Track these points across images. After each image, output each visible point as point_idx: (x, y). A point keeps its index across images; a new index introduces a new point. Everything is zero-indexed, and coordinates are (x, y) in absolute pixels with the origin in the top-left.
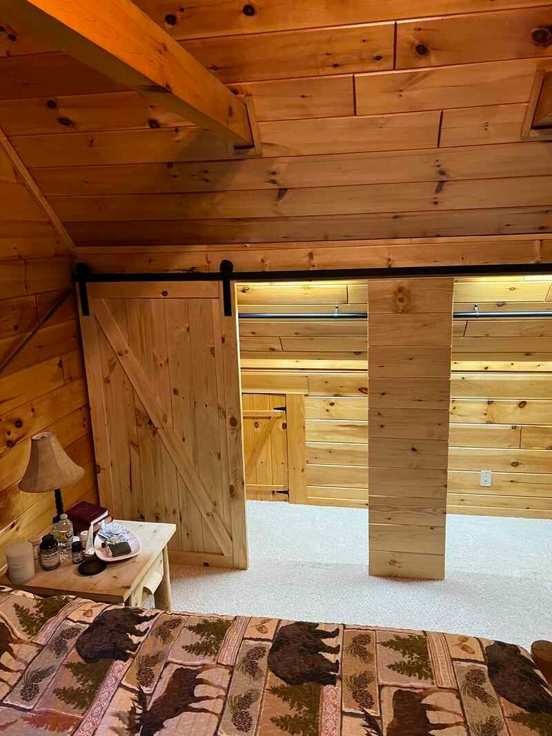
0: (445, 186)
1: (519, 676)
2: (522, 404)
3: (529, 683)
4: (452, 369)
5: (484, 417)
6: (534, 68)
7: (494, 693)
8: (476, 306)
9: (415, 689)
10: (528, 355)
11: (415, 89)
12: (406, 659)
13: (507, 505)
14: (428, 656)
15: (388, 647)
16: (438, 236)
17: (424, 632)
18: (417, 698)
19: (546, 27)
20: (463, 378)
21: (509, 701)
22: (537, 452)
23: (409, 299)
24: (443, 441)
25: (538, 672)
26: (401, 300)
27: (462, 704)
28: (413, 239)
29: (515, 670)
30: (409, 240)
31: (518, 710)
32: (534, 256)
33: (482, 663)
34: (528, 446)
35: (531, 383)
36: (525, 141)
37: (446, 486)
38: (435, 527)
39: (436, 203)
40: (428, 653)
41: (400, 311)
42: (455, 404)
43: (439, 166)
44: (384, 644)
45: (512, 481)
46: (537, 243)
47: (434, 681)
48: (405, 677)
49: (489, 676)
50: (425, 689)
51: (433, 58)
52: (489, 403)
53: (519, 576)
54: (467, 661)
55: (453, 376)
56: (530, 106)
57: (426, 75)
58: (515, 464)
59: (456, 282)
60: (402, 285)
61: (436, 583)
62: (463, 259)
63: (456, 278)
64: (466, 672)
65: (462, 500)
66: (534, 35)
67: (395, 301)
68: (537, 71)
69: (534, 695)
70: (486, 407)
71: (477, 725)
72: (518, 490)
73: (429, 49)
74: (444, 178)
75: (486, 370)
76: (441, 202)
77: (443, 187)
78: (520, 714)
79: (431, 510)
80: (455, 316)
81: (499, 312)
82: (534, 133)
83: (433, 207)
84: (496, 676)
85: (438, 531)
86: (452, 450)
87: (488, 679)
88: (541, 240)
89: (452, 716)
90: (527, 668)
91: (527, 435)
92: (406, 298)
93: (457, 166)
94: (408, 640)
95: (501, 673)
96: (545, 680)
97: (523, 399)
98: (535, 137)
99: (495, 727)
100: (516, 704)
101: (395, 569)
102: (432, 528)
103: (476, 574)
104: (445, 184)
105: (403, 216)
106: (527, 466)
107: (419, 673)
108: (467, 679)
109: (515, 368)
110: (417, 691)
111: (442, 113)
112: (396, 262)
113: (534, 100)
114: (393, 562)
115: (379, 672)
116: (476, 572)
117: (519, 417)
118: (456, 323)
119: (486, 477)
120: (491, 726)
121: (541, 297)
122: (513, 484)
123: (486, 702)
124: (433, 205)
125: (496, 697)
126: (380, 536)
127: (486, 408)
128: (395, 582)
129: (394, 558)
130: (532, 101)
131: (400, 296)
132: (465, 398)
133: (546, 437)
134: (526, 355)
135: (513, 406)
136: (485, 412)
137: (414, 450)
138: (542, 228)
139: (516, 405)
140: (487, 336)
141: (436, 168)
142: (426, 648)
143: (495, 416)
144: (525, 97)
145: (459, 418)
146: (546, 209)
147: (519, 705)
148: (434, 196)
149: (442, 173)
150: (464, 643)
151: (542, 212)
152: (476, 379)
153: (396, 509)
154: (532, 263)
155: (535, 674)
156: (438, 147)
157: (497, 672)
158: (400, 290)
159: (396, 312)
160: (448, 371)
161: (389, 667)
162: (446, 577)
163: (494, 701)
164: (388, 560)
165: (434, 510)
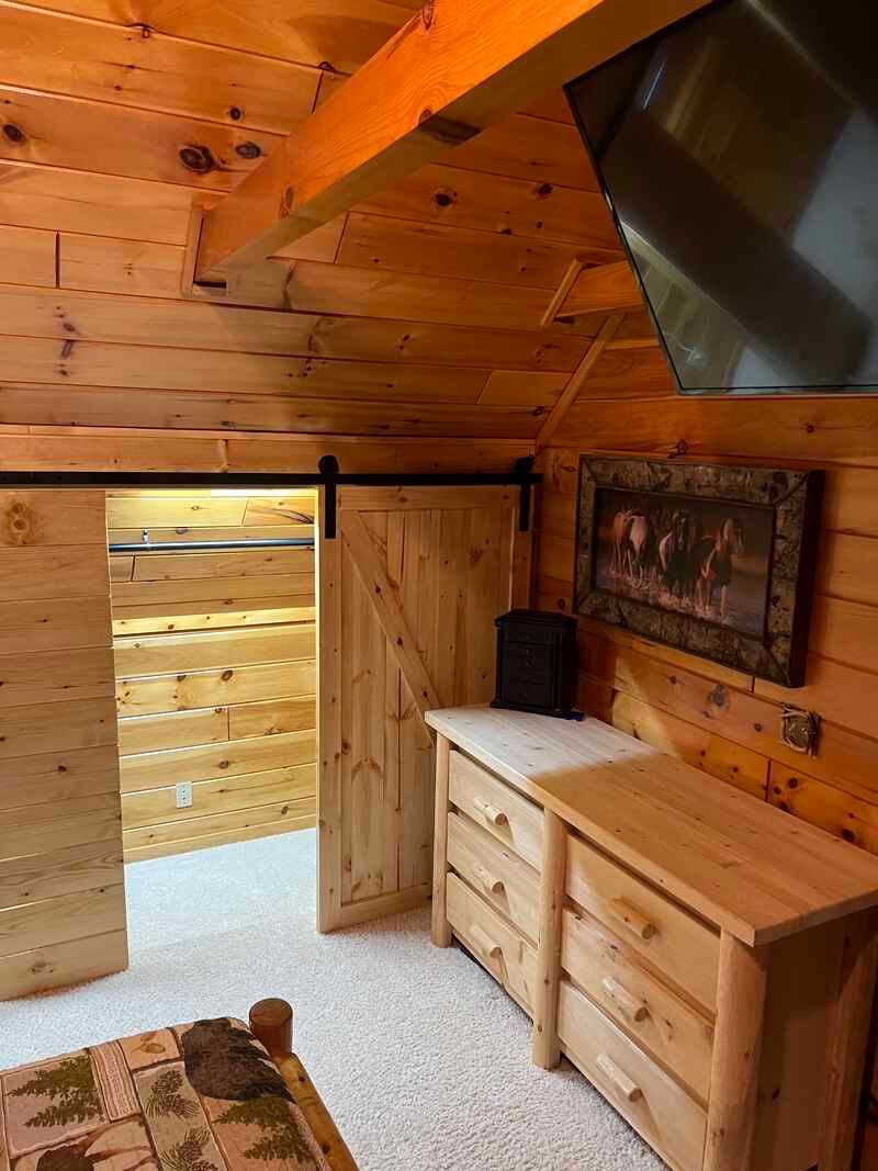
0: (75, 347)
1: (229, 1057)
2: (227, 675)
3: (244, 1063)
4: (114, 634)
5: (174, 701)
6: (188, 201)
7: (195, 1094)
8: (145, 534)
9: (73, 1139)
10: (228, 603)
11: (10, 191)
12: (57, 1100)
13: (218, 827)
14: (93, 1083)
15: (25, 1095)
16: (73, 425)
17: (87, 1050)
18: (76, 1152)
19: (199, 148)
20: (137, 646)
21: (216, 1097)
22: (251, 741)
23: (33, 522)
24: (110, 748)
25: (256, 1043)
26: (19, 525)
27: (148, 1132)
28: (31, 427)
29: (223, 1051)
30: (24, 429)
31: (227, 1105)
32: (219, 464)
33: (176, 1060)
34: (241, 735)
35: (235, 643)
36: (186, 300)
37: (120, 818)
38: (106, 887)
39: (64, 373)
40: (92, 1077)
41: (20, 542)
42: (127, 688)
43: (61, 316)
44: (18, 1092)
45: (222, 791)
46: (221, 444)
47: (104, 1116)
48: (57, 1127)
49: (187, 1074)
50: (88, 1134)
51: (33, 150)
52: (180, 679)
53: (239, 927)
54: (154, 1065)
55: (117, 644)
56: (189, 252)
57: (24, 173)
58: (224, 765)
59: (110, 496)
60: (19, 500)
61: (116, 978)
62: (116, 461)
63: (108, 491)
64: (152, 1083)
65: (151, 836)
66: (183, 154)
67: (9, 528)
68: (192, 204)
69: (252, 1075)
70: (175, 686)
71: (172, 1151)
72: (232, 803)
73: (27, 137)
74: (72, 336)
75: (171, 630)
76: (72, 373)
77: (73, 350)
78: (233, 1109)
79: (97, 862)
80: (111, 550)
81: (181, 542)
82: (198, 291)
83: (59, 379)
84: (196, 1072)
85: (113, 893)
86: (126, 761)
87: (185, 1079)
88: (226, 441)
89: (134, 1154)
90: (240, 1043)
91: (237, 719)
92: (27, 522)
93: (90, 321)
94: (60, 1071)
95: (203, 1065)
96: (266, 1051)
97: (227, 667)
98: (199, 296)
99: (197, 1143)
100: (226, 1099)
101: (45, 977)
102: (102, 891)
103: (179, 944)
104: (75, 345)
105: (7, 388)
106: (242, 764)
107: (79, 1113)
108: (155, 1092)
109: (210, 624)
110: (77, 1142)
111: (58, 236)
112: (5, 463)
113: (193, 244)
114: (38, 967)
115: (11, 1140)
116: (177, 940)
117: (223, 694)
118: (113, 560)
119: (184, 792)
120: (192, 1143)
121: (234, 520)
122: (224, 794)
123: (183, 1112)
124: (59, 376)
125: (197, 1100)
126: (12, 928)
127: (175, 688)
128: (44, 1000)
129: (39, 959)
130: (190, 245)
131: (17, 517)
132: (143, 676)
133: (262, 718)
134: (227, 603)
135: (215, 679)
136: (175, 694)
137: (62, 769)
138: (225, 423)
139: (219, 678)
140: (167, 578)
141: (60, 320)
142: (90, 1072)
143: (189, 697)
144: (180, 238)
145: (137, 710)
146: (228, 397)
147: (230, 1097)
148: (59, 362)
149: (69, 328)
150: (150, 1042)
151: (223, 401)
152: (156, 644)
153: (36, 875)
154: (217, 471)
155: (251, 1046)
156: (58, 286)
157: (198, 1065)
158: (16, 508)
159: (12, 544)
160: (110, 637)
161: (28, 1124)
162: (132, 961)
163: (195, 1107)
164: (31, 964)
165: (104, 860)
